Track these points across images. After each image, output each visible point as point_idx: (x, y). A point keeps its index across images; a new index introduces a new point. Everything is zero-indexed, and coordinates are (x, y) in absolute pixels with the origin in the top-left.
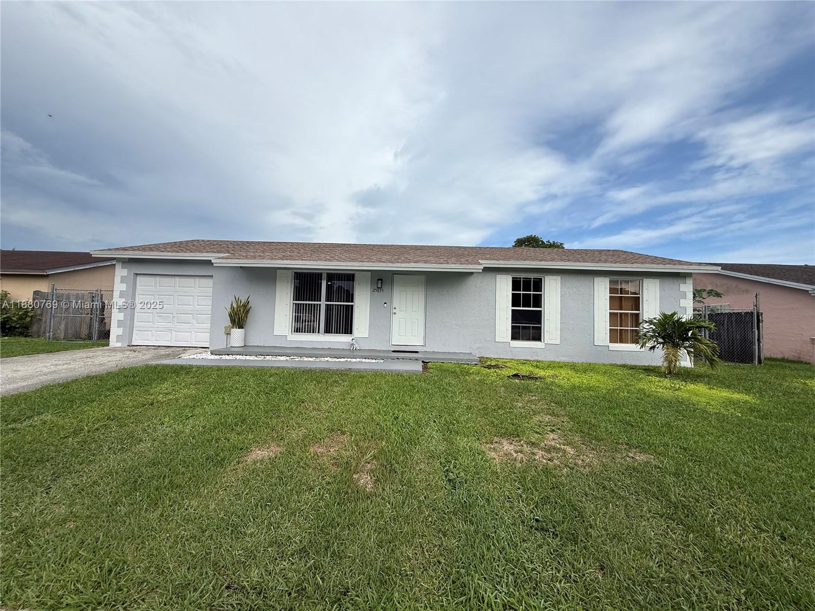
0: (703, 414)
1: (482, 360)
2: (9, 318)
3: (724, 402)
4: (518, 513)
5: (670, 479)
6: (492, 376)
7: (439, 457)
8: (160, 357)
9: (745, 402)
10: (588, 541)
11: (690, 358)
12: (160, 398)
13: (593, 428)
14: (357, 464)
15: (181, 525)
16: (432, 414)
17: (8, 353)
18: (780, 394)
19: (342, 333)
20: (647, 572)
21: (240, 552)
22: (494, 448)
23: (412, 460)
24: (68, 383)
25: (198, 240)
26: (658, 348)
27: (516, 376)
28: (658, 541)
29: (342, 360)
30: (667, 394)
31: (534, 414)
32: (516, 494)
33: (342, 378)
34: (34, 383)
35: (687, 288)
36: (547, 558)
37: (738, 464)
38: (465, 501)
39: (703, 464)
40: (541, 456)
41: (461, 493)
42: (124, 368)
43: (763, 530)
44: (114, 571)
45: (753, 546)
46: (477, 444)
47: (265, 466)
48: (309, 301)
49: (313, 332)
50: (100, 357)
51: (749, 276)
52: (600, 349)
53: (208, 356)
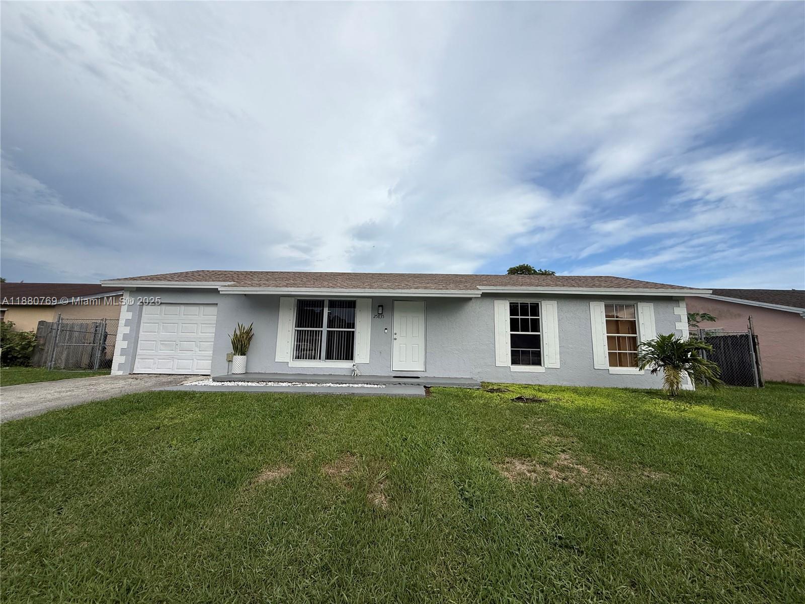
0: (712, 433)
1: (484, 385)
2: (11, 349)
3: (732, 422)
4: (539, 531)
5: (689, 497)
6: (496, 400)
7: (452, 477)
8: (163, 384)
9: (753, 422)
10: (615, 558)
11: (692, 380)
12: (166, 422)
13: (604, 448)
14: (370, 484)
15: (196, 544)
16: (440, 436)
17: (9, 381)
18: (787, 414)
19: (343, 359)
20: (681, 588)
21: (260, 570)
22: (506, 468)
23: (426, 480)
24: (73, 408)
25: (203, 271)
26: (659, 371)
27: (520, 399)
28: (687, 557)
29: (344, 385)
30: (674, 415)
31: (543, 435)
32: (535, 512)
33: (346, 402)
34: (39, 409)
35: (681, 311)
36: (576, 575)
37: (757, 481)
38: (484, 519)
39: (721, 481)
40: (555, 475)
41: (479, 513)
42: (128, 394)
43: (793, 545)
44: (132, 591)
45: (785, 561)
46: (488, 464)
47: (277, 486)
48: (311, 327)
49: (314, 359)
50: (103, 385)
51: (740, 300)
52: (600, 372)
53: (210, 383)
